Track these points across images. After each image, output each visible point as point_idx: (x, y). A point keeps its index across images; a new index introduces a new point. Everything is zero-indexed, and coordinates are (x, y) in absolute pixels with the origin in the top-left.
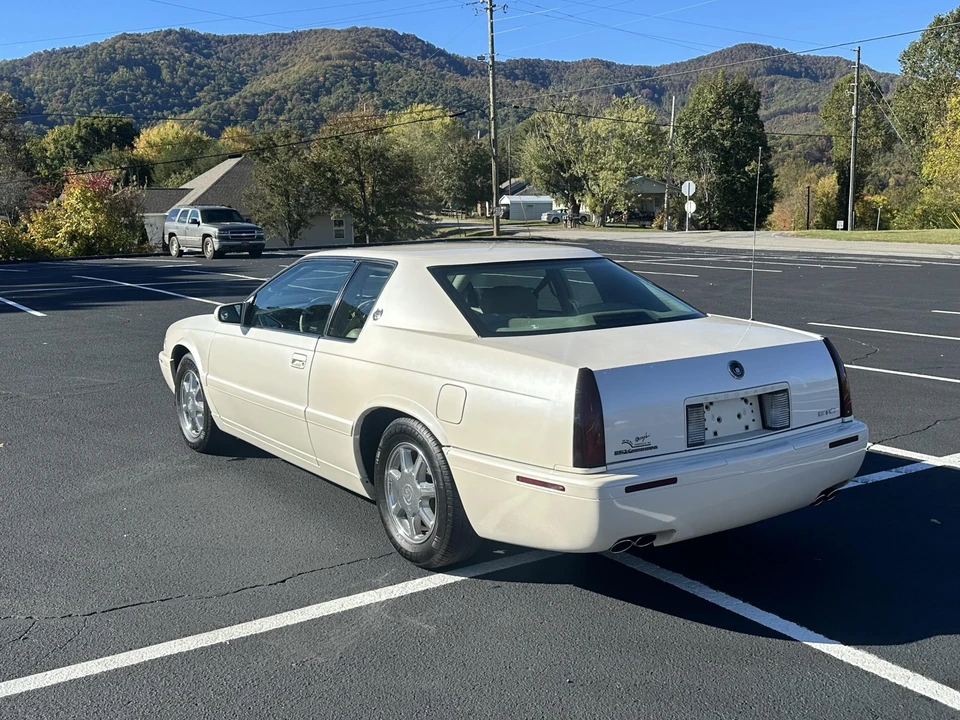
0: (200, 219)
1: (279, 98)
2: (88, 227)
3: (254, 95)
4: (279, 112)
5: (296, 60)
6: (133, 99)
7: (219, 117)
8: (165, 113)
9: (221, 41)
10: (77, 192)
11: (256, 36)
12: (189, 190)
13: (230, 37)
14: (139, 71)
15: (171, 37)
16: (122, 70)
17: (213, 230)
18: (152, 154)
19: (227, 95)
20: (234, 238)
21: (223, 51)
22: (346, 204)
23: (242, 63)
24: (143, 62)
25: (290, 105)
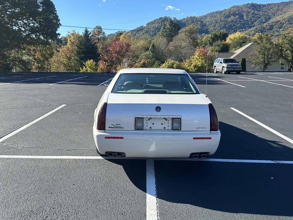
0: (223, 62)
1: (281, 23)
3: (272, 23)
4: (280, 28)
5: (289, 10)
6: (234, 25)
7: (260, 30)
8: (243, 29)
9: (264, 6)
10: (198, 54)
11: (276, 3)
12: (235, 53)
13: (267, 4)
14: (237, 17)
15: (248, 6)
16: (232, 17)
17: (225, 65)
19: (264, 23)
20: (231, 68)
21: (264, 9)
23: (270, 12)
24: (239, 14)
25: (284, 25)
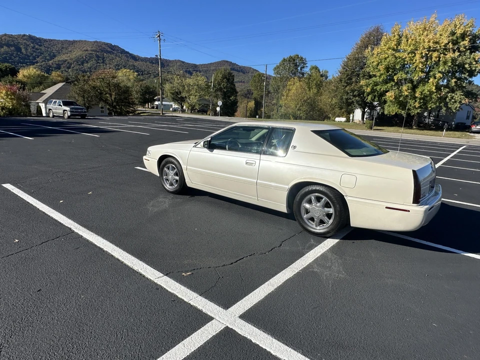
0: (62, 104)
1: (68, 63)
2: (9, 105)
3: (59, 61)
4: (69, 68)
5: (75, 50)
6: (11, 59)
7: (45, 68)
8: (24, 65)
9: (45, 41)
10: (4, 92)
11: (59, 40)
12: (45, 94)
13: (49, 40)
14: (13, 48)
15: (25, 37)
16: (5, 47)
17: (67, 108)
18: (25, 80)
19: (48, 60)
20: (76, 112)
21: (46, 44)
22: (106, 101)
23: (54, 49)
24: (14, 45)
25: (73, 66)
